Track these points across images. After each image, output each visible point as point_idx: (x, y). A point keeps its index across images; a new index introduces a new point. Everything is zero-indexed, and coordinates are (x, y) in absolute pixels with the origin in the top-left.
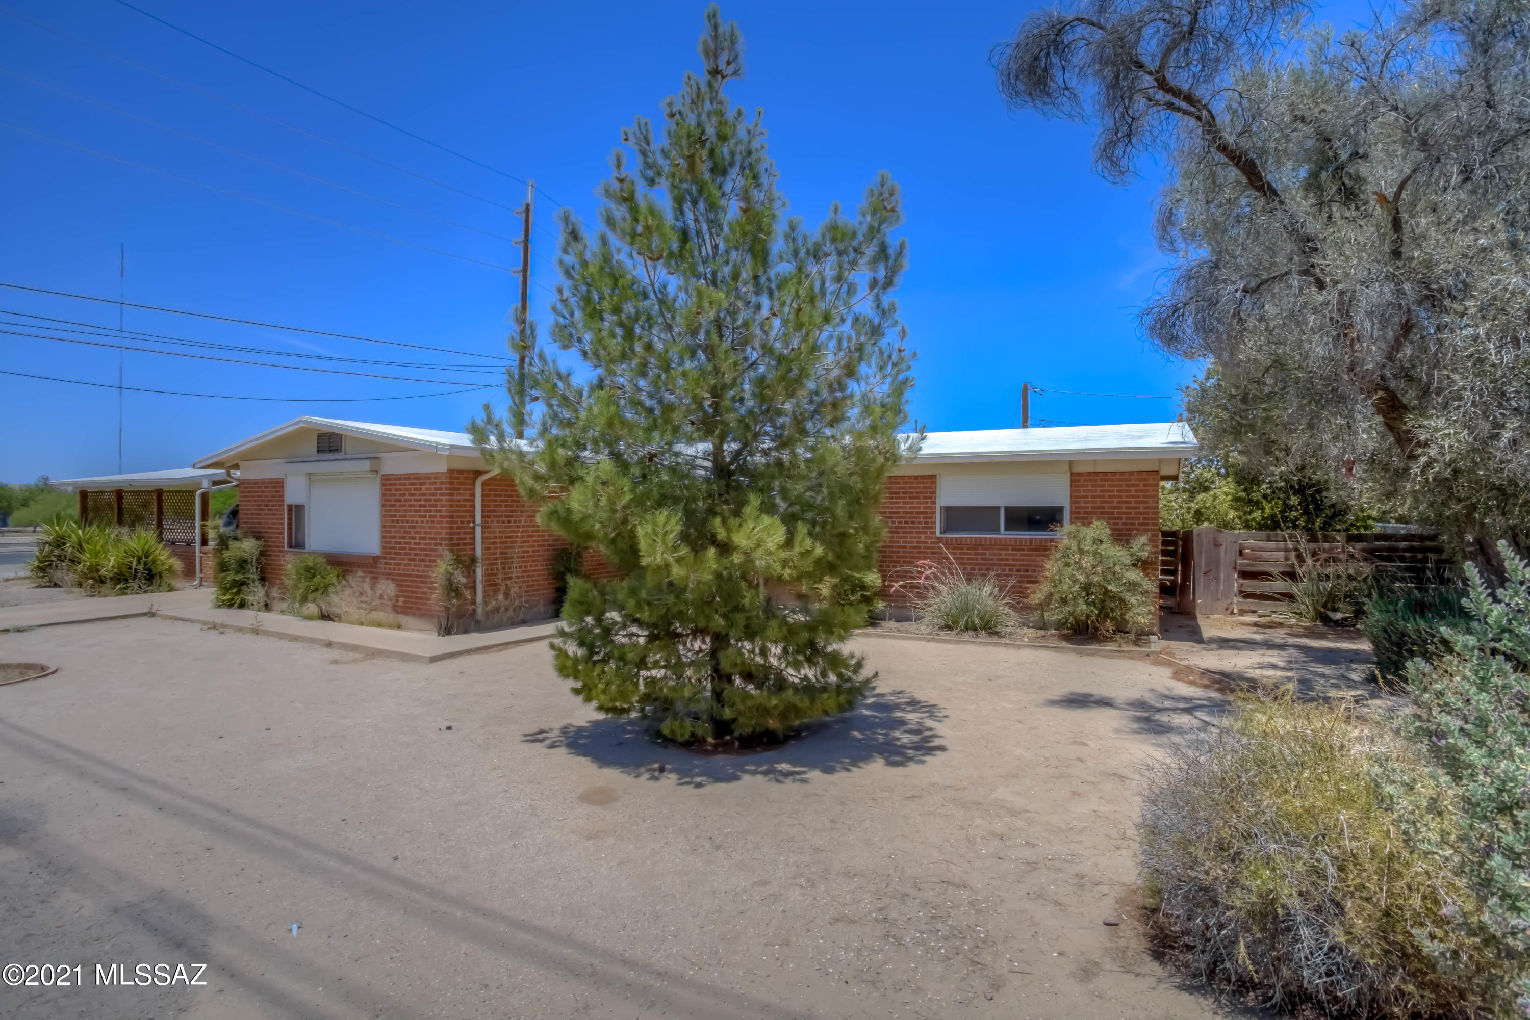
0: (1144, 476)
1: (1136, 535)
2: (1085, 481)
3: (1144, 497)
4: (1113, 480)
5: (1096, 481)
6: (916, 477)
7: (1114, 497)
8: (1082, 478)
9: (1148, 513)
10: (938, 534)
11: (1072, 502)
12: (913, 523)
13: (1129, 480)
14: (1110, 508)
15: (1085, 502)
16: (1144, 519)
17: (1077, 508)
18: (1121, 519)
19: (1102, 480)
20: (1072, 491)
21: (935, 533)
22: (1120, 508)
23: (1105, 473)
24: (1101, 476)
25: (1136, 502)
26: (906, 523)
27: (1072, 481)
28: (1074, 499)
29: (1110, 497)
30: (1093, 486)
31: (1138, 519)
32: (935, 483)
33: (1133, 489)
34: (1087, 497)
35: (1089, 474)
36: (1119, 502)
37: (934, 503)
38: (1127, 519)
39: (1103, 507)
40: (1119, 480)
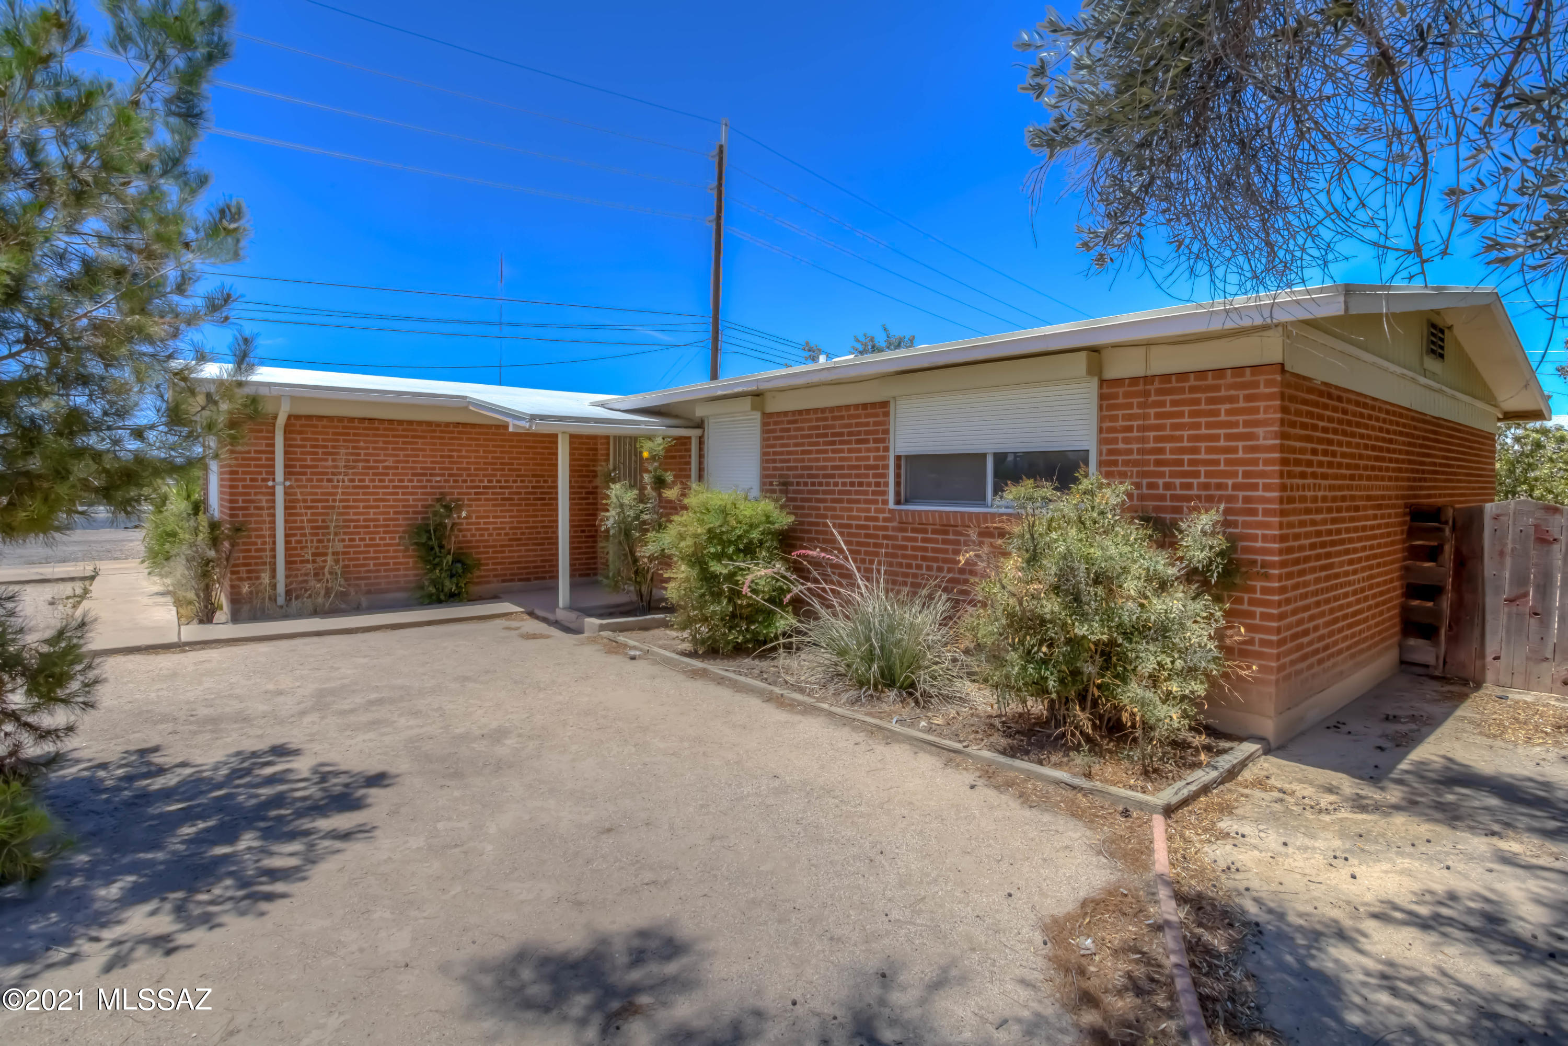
0: (1248, 376)
1: (1196, 509)
2: (1127, 395)
3: (1247, 424)
4: (1182, 390)
5: (1147, 394)
6: (865, 406)
7: (1181, 427)
8: (1121, 391)
9: (1255, 462)
10: (891, 505)
11: (1101, 442)
12: (860, 484)
13: (1217, 388)
14: (1173, 451)
15: (1126, 441)
16: (1246, 475)
17: (1111, 452)
18: (1196, 474)
19: (1160, 392)
20: (1101, 419)
21: (885, 502)
22: (1195, 450)
23: (1166, 377)
24: (1157, 385)
25: (1229, 437)
26: (852, 484)
27: (1102, 397)
28: (1105, 434)
29: (1175, 427)
30: (1140, 406)
31: (1234, 474)
32: (887, 414)
33: (1223, 407)
34: (1129, 429)
35: (1134, 380)
36: (1192, 438)
37: (886, 449)
38: (1208, 474)
39: (1161, 451)
40: (1193, 389)
